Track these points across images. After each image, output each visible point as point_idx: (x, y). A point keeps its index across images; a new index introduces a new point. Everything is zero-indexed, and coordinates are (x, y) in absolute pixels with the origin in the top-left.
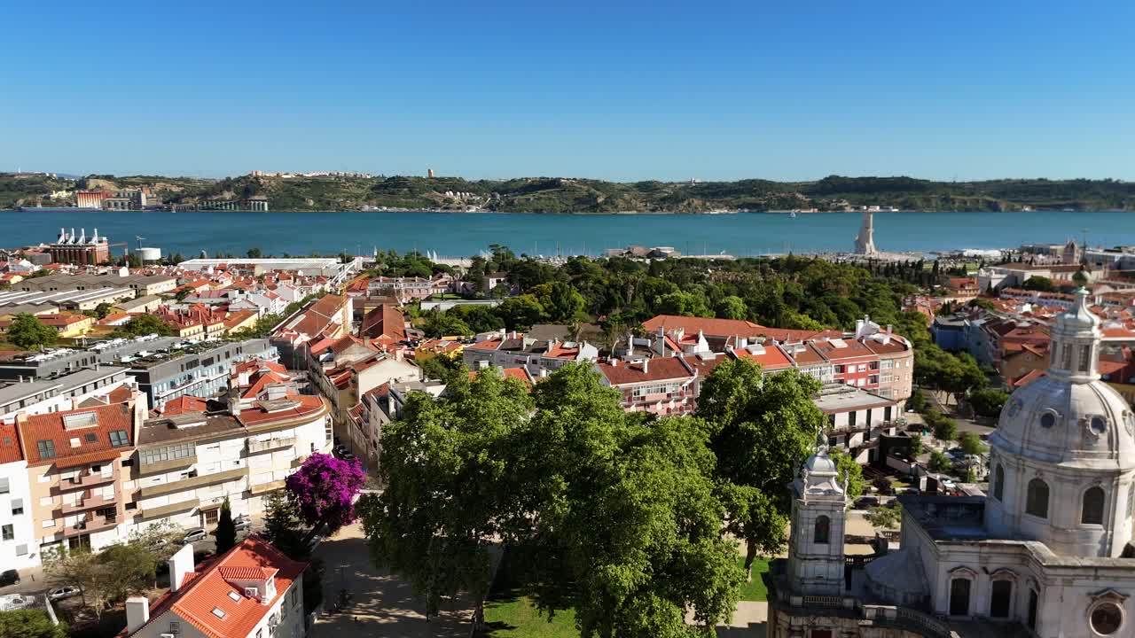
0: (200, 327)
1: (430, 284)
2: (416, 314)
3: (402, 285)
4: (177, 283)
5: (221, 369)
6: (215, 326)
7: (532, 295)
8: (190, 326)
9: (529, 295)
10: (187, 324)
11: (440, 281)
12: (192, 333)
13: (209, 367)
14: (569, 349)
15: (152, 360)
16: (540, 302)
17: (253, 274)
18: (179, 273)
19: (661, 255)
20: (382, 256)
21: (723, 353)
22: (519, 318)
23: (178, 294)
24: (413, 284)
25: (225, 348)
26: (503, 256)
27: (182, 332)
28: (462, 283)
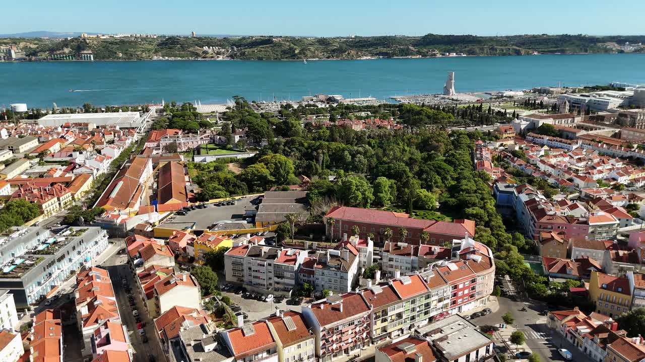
0: (56, 199)
1: (199, 138)
2: (192, 166)
3: (181, 139)
4: (39, 140)
5: (70, 260)
6: (65, 196)
7: (263, 164)
8: (49, 200)
9: (261, 164)
10: (47, 199)
11: (205, 135)
12: (50, 204)
13: (62, 262)
14: (291, 256)
15: (25, 268)
16: (267, 168)
17: (87, 129)
18: (39, 132)
19: (335, 101)
20: (168, 106)
21: (387, 286)
22: (255, 182)
23: (40, 154)
24: (188, 138)
25: (72, 244)
26: (242, 106)
27: (44, 206)
28: (218, 137)
